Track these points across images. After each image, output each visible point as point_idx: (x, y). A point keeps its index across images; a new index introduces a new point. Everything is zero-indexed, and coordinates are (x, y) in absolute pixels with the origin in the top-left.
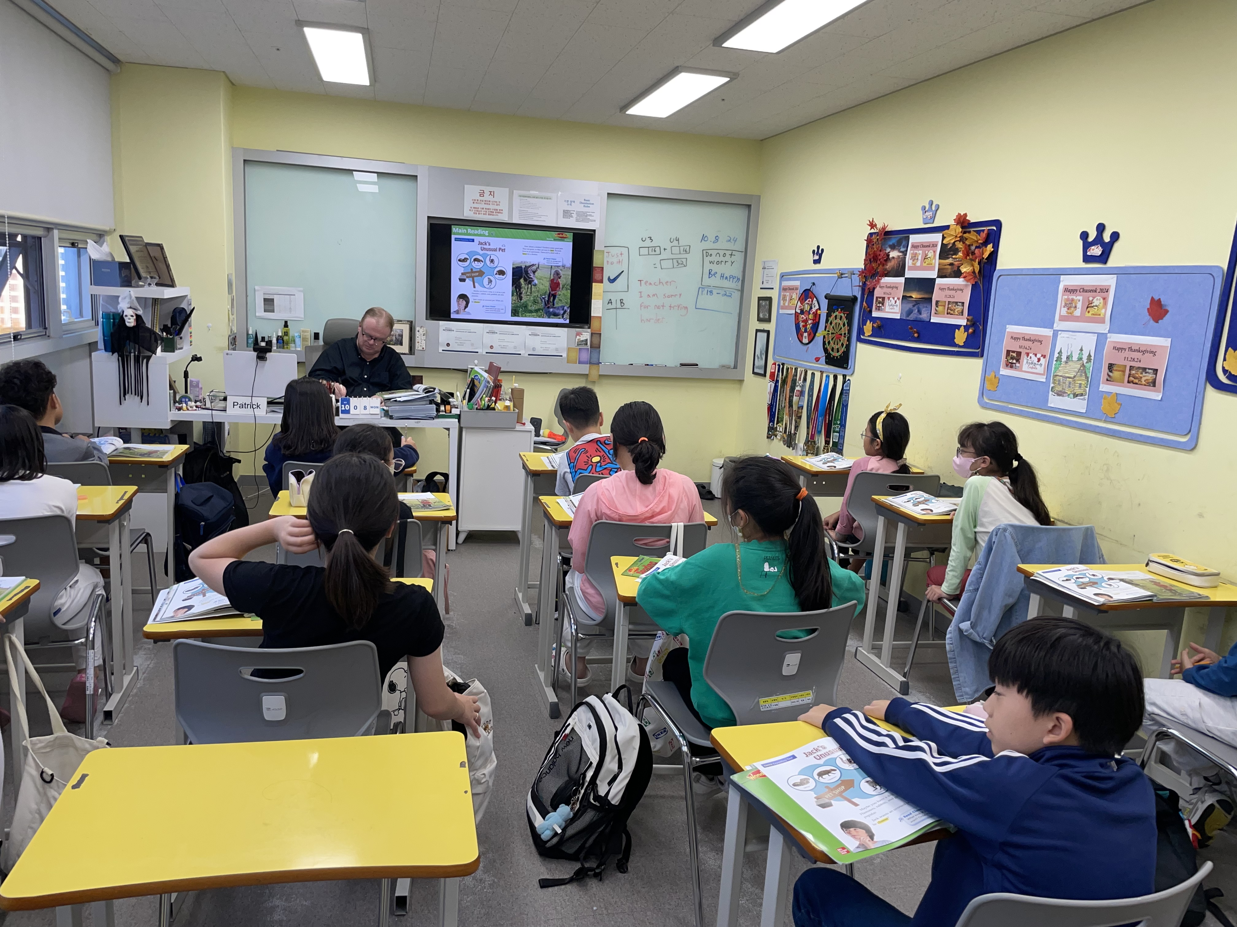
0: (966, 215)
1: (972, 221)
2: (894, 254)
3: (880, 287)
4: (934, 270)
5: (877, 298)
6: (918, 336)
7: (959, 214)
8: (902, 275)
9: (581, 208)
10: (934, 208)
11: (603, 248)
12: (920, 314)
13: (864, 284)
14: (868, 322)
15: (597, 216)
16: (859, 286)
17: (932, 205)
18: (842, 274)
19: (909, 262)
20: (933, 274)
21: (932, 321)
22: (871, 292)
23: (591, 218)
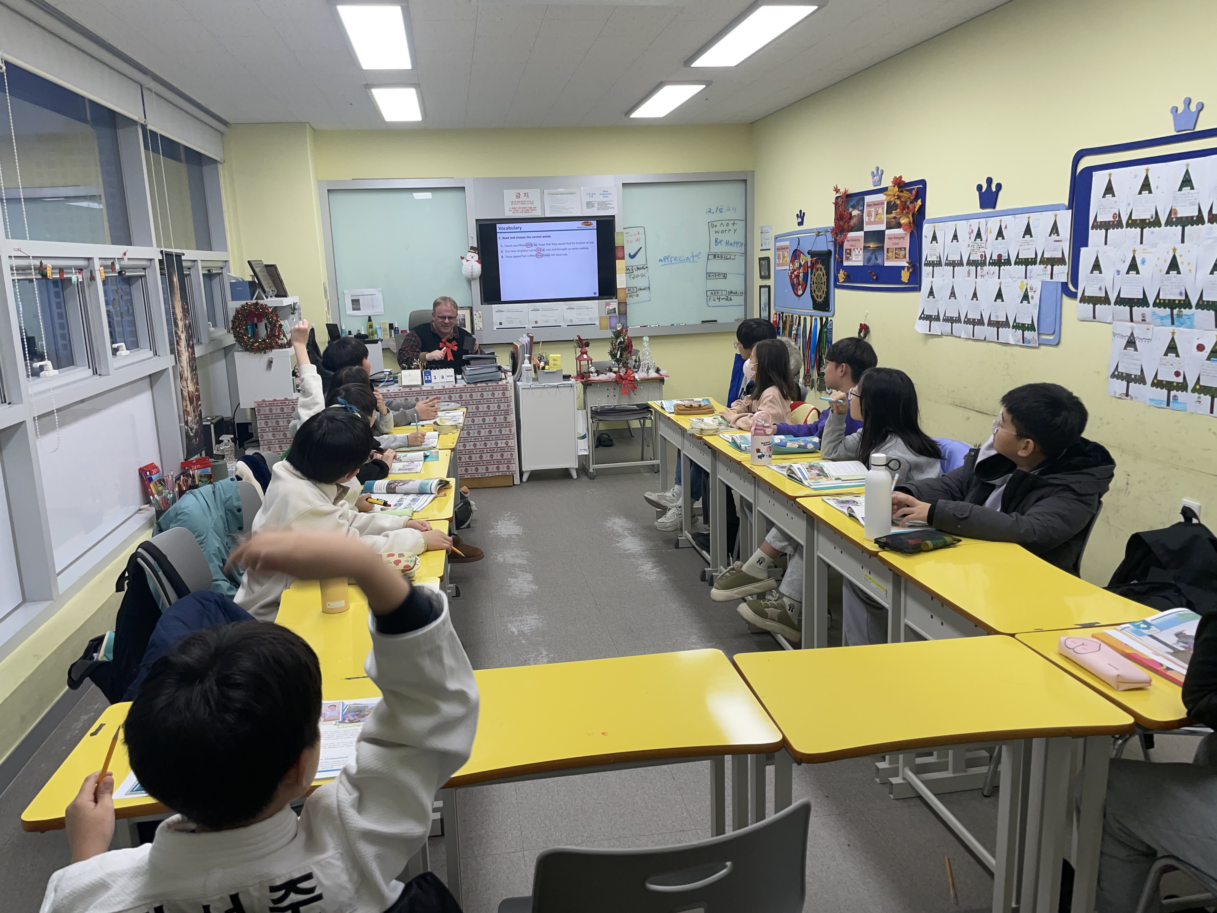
0: (901, 177)
1: (907, 181)
2: (855, 213)
3: (848, 241)
4: (883, 224)
5: (846, 250)
6: (877, 279)
7: (895, 177)
8: (862, 229)
9: (601, 199)
10: (880, 173)
11: (622, 230)
12: (877, 260)
13: (836, 239)
14: (841, 270)
15: (615, 204)
16: (832, 241)
17: (878, 170)
18: (819, 233)
19: (866, 219)
20: (883, 227)
21: (885, 265)
22: (841, 246)
23: (610, 206)
